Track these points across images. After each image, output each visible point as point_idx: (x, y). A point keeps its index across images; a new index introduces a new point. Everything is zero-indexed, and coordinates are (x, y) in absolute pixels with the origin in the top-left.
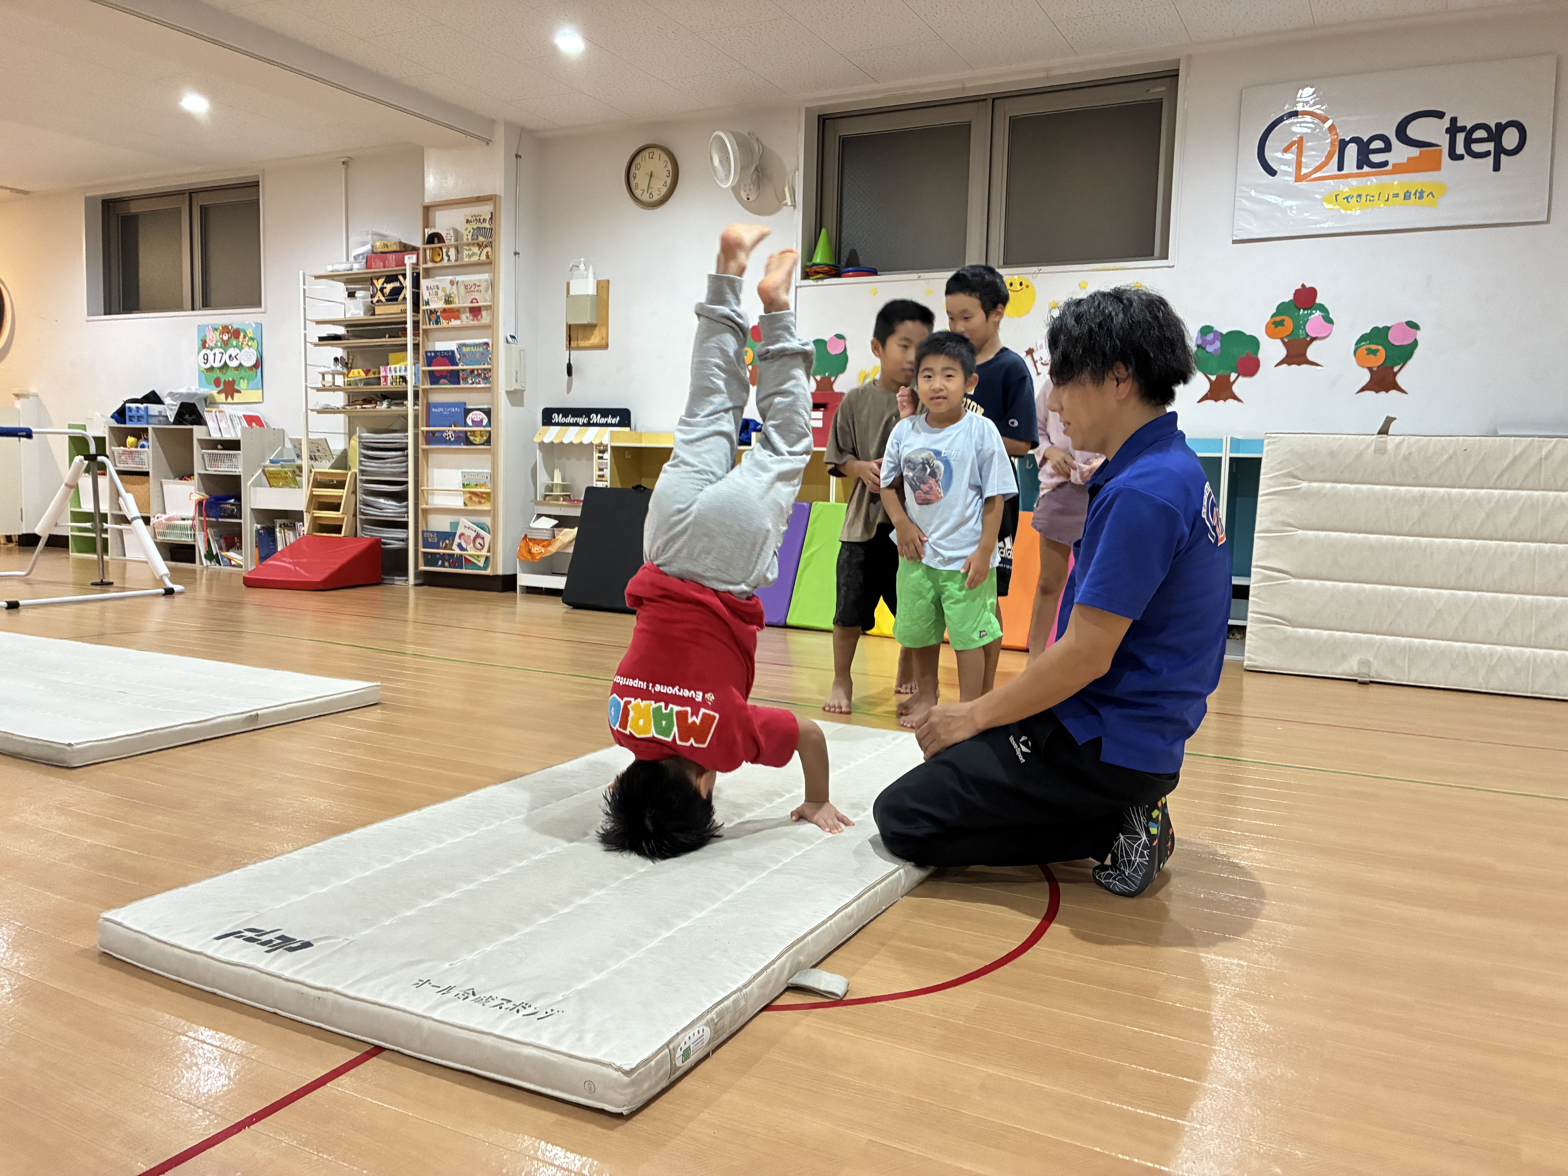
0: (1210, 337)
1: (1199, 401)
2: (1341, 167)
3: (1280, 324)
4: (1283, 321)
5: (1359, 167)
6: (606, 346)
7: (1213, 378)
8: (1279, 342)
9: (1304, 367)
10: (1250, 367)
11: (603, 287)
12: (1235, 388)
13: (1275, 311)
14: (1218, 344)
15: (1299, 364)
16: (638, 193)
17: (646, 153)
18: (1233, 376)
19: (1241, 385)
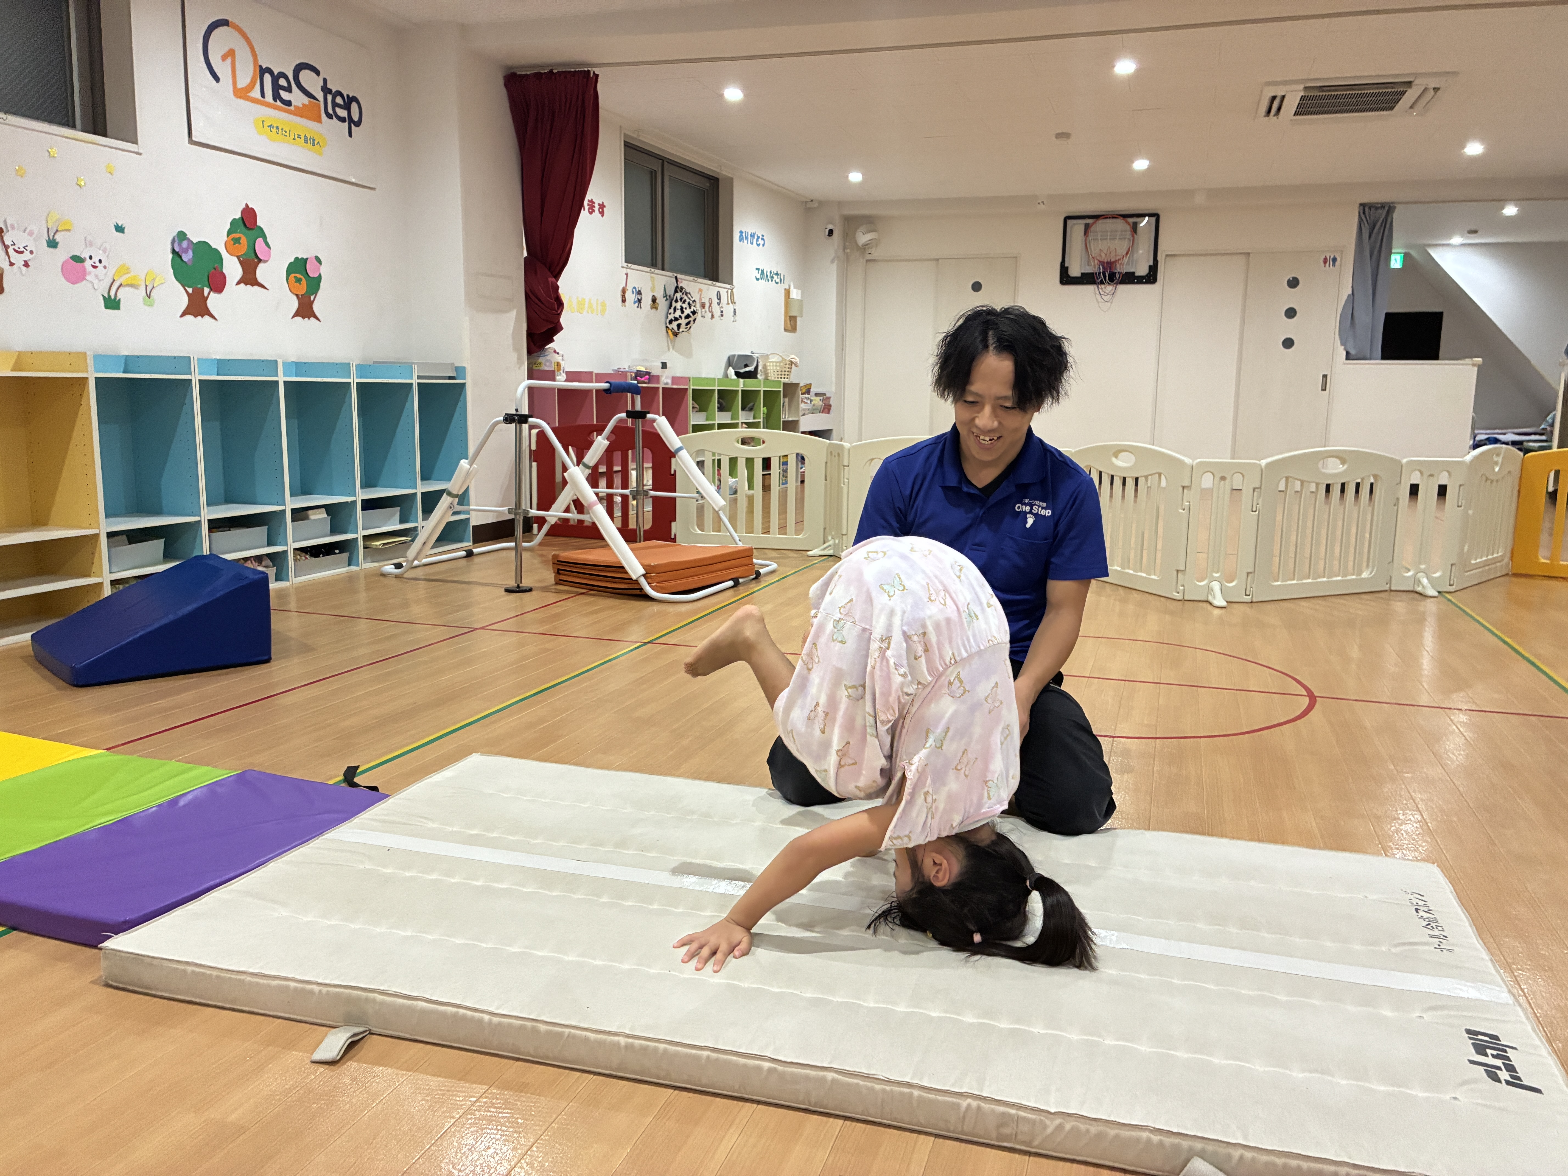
0: (185, 244)
1: (181, 316)
2: (263, 95)
3: (237, 241)
4: (240, 238)
5: (275, 100)
7: (190, 290)
8: (235, 259)
9: (256, 287)
10: (218, 283)
12: (209, 303)
13: (228, 226)
14: (190, 253)
15: (252, 285)
18: (206, 290)
19: (214, 301)
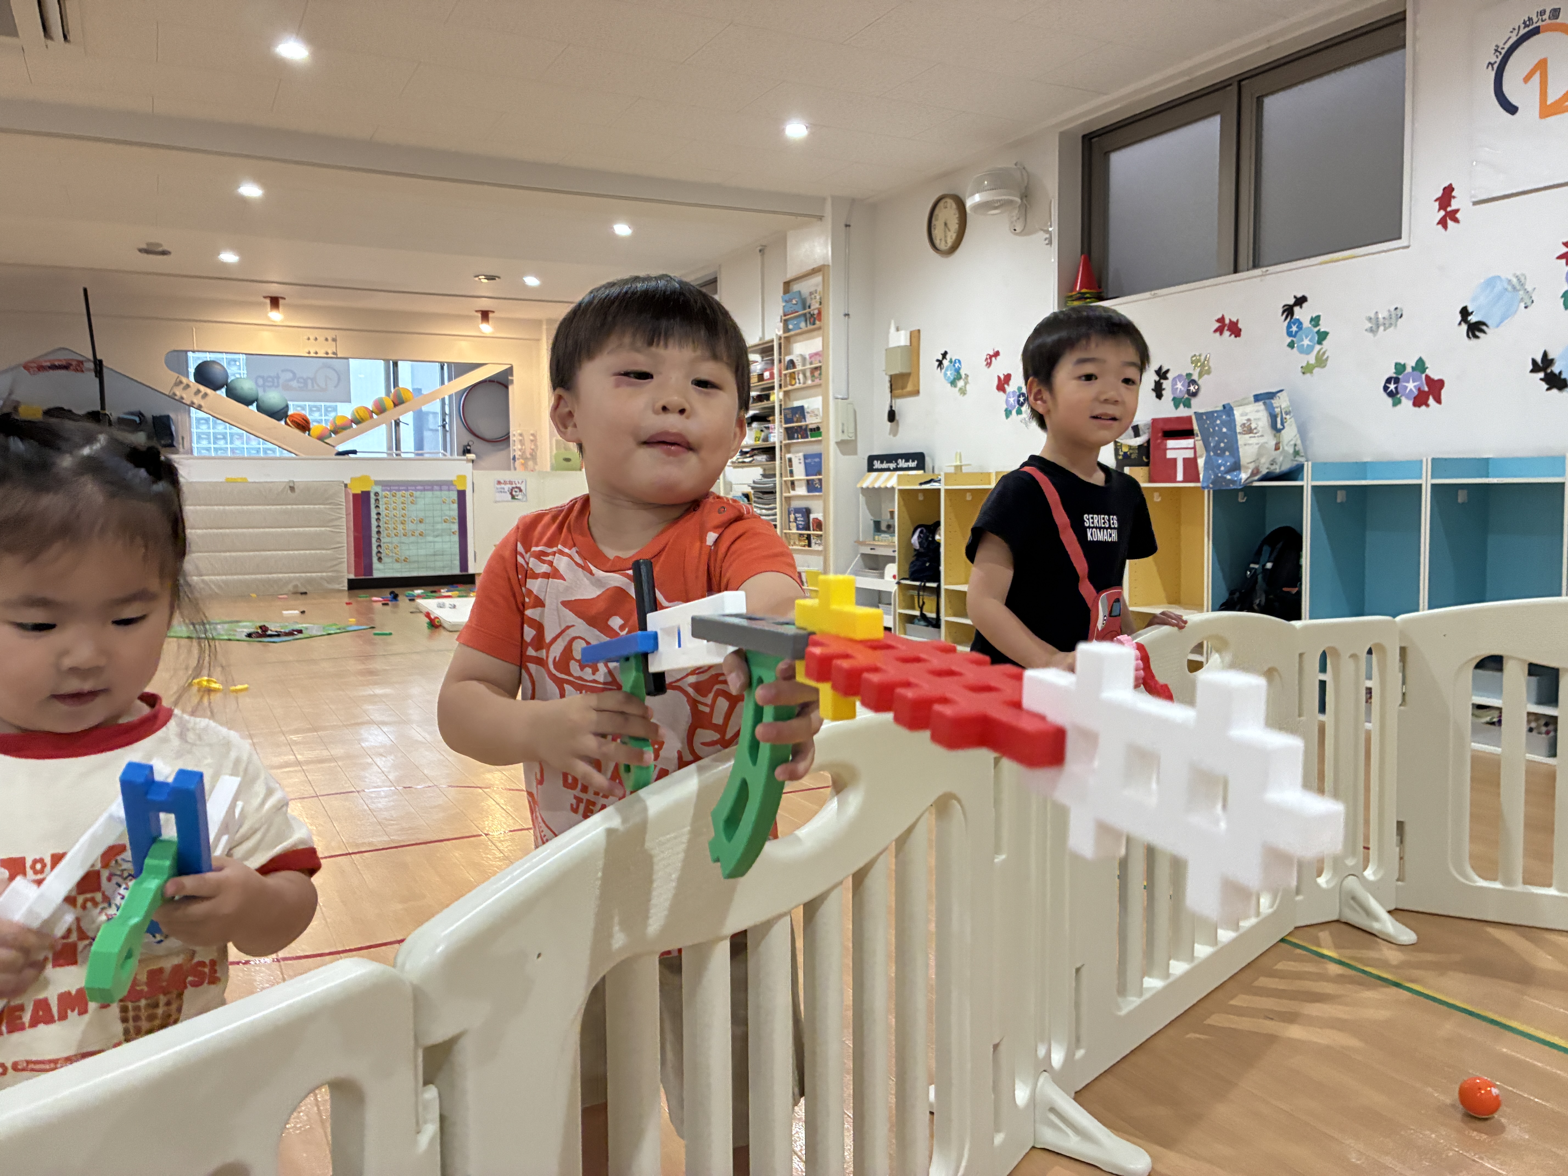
6: (917, 393)
11: (915, 336)
16: (937, 242)
17: (941, 204)
